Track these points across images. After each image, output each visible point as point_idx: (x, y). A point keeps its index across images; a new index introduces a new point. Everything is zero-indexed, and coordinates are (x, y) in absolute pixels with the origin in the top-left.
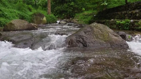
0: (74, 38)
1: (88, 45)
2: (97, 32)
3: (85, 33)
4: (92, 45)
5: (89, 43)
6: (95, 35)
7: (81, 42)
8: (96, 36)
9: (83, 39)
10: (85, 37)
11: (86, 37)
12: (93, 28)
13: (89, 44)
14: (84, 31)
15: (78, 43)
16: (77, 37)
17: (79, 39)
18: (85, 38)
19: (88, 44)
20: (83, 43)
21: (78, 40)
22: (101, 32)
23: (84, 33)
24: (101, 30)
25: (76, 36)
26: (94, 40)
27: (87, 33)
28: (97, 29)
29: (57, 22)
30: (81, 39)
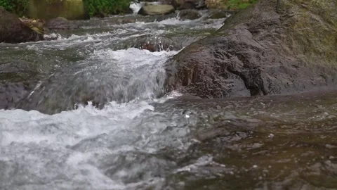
0: (205, 56)
1: (269, 80)
2: (306, 24)
3: (254, 32)
4: (285, 81)
5: (272, 72)
6: (297, 37)
7: (237, 73)
8: (301, 42)
9: (243, 58)
10: (253, 48)
11: (258, 50)
12: (288, 7)
13: (272, 78)
14: (248, 25)
15: (225, 76)
16: (220, 50)
17: (226, 60)
18: (251, 52)
19: (265, 77)
20: (247, 77)
21: (222, 65)
22: (322, 23)
23: (247, 33)
24: (321, 13)
25: (213, 48)
26: (293, 59)
27: (263, 33)
28: (307, 13)
29: (131, 11)
30: (235, 59)
